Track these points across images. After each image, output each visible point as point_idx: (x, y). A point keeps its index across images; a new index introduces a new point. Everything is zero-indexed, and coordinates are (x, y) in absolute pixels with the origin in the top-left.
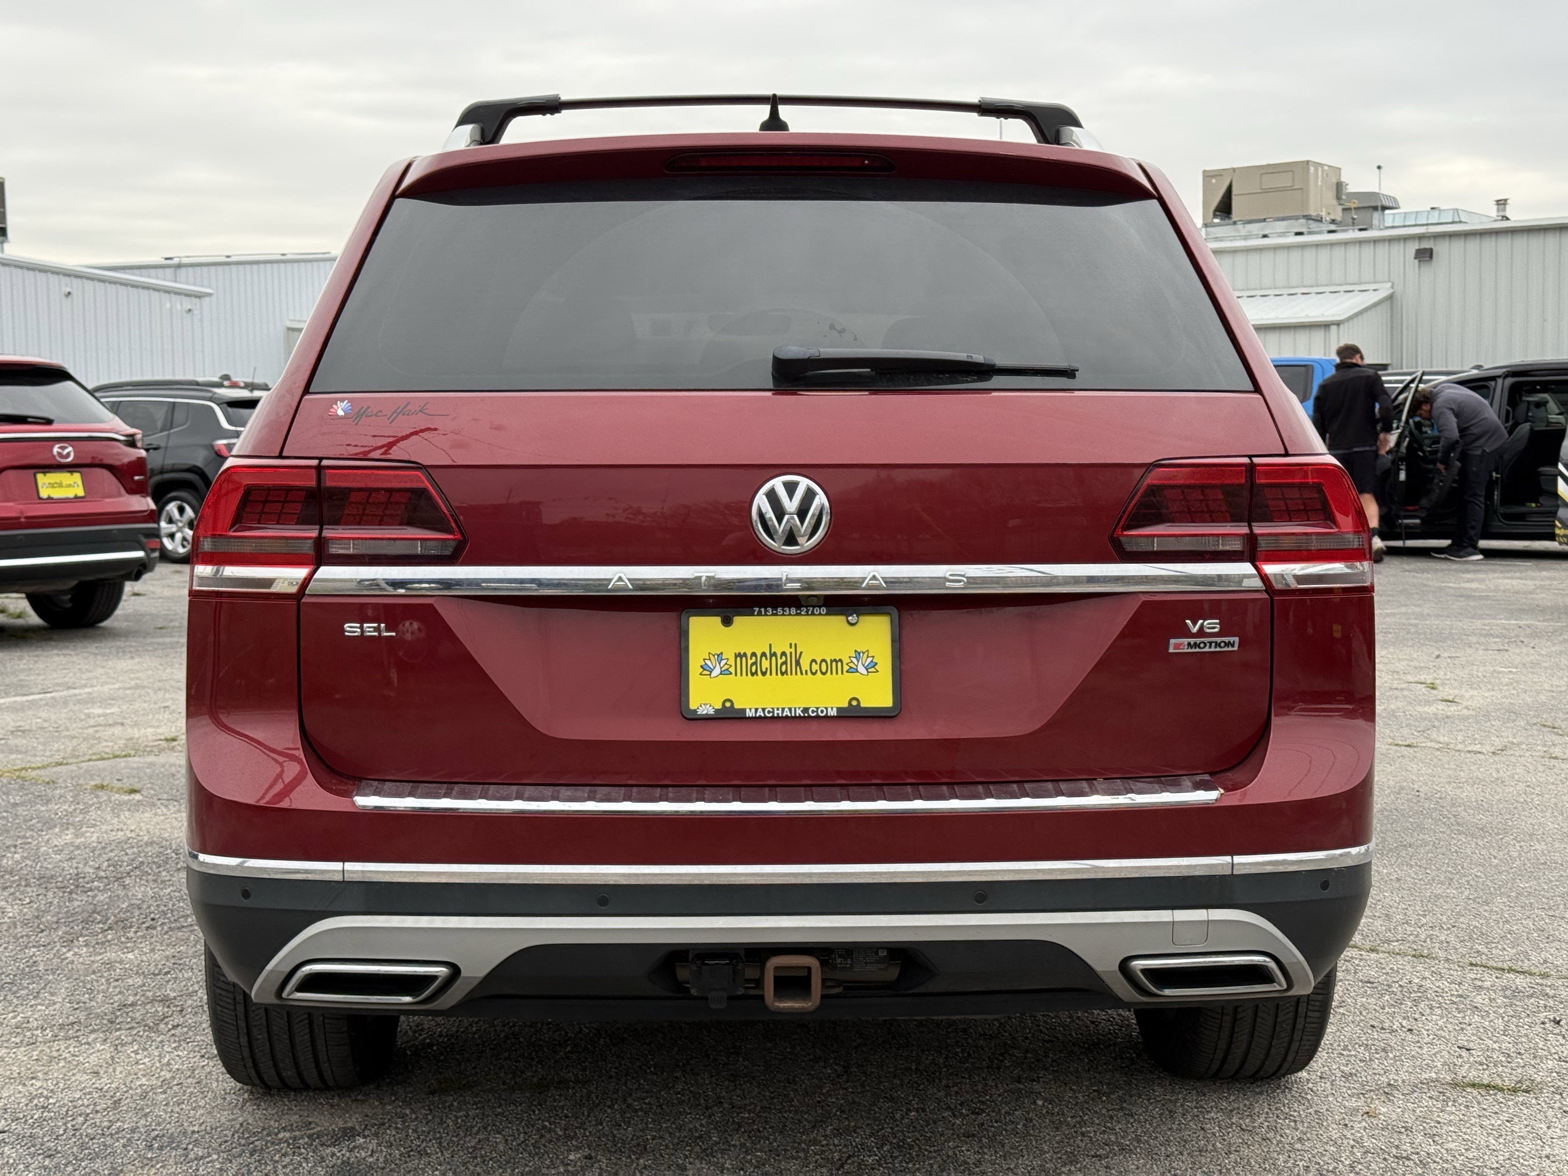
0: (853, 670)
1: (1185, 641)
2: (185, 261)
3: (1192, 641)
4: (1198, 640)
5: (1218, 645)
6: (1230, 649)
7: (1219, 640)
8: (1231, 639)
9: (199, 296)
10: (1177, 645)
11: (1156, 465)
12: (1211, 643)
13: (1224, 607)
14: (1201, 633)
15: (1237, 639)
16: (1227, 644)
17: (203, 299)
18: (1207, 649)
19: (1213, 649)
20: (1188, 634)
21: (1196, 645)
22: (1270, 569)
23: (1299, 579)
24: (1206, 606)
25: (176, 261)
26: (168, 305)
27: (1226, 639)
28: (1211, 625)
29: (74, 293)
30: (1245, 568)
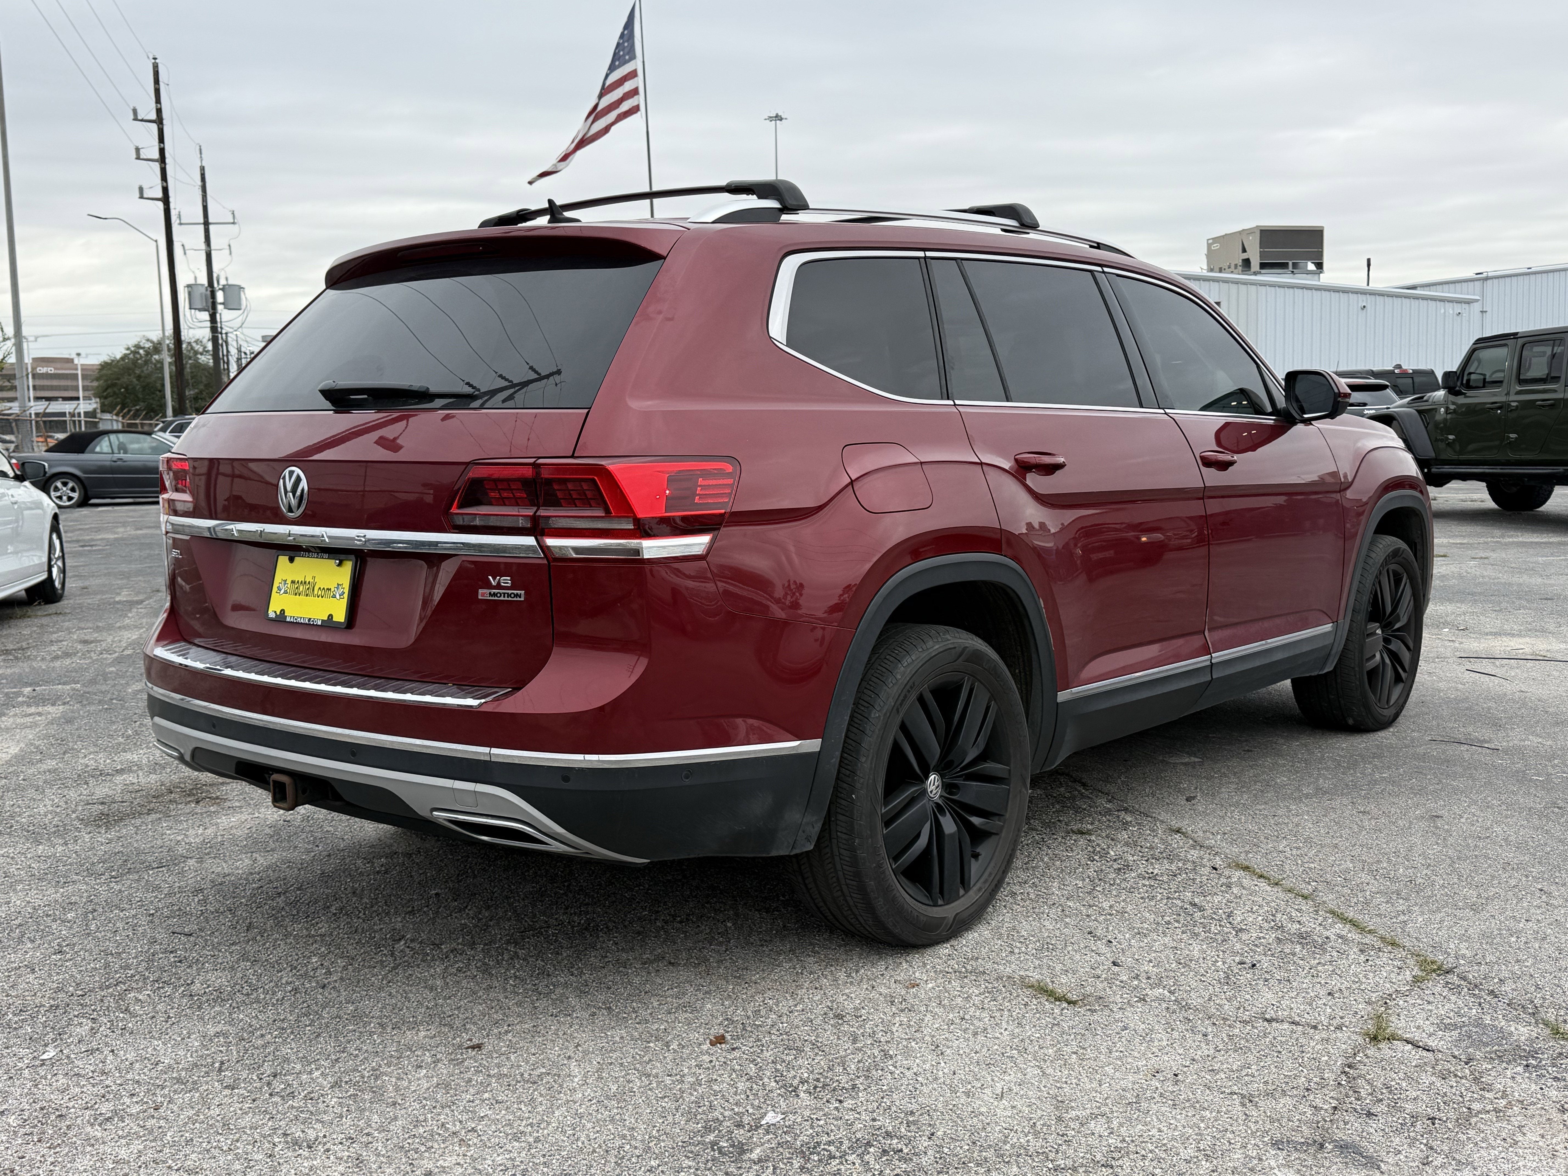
0: (335, 596)
1: (487, 591)
2: (1490, 274)
3: (493, 591)
4: (496, 591)
5: (509, 595)
6: (518, 599)
7: (510, 592)
8: (519, 592)
9: (1468, 302)
10: (483, 594)
11: (473, 463)
12: (504, 594)
13: (514, 568)
14: (499, 586)
15: (523, 592)
16: (516, 595)
17: (1472, 305)
18: (502, 598)
19: (506, 598)
20: (489, 586)
21: (495, 595)
22: (551, 542)
23: (576, 550)
24: (502, 566)
25: (1485, 275)
26: (1443, 311)
27: (515, 592)
28: (506, 581)
29: (1368, 307)
30: (530, 541)
